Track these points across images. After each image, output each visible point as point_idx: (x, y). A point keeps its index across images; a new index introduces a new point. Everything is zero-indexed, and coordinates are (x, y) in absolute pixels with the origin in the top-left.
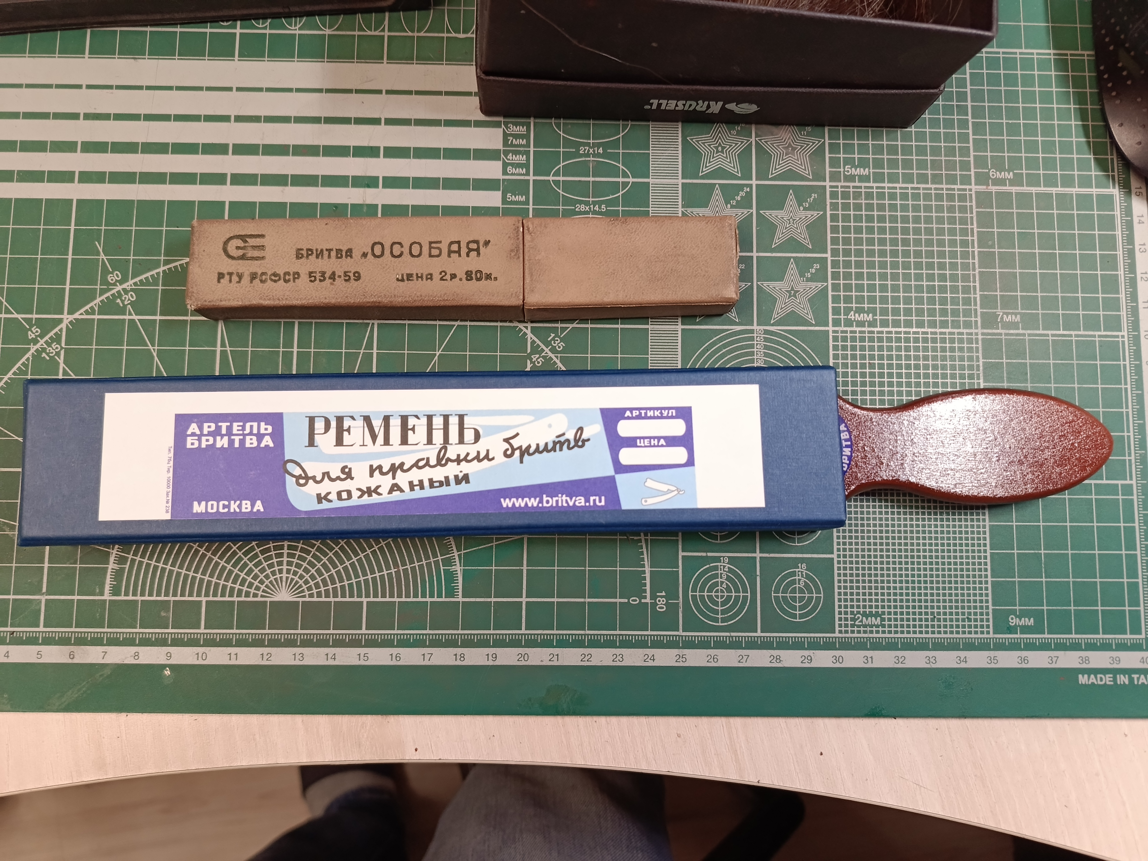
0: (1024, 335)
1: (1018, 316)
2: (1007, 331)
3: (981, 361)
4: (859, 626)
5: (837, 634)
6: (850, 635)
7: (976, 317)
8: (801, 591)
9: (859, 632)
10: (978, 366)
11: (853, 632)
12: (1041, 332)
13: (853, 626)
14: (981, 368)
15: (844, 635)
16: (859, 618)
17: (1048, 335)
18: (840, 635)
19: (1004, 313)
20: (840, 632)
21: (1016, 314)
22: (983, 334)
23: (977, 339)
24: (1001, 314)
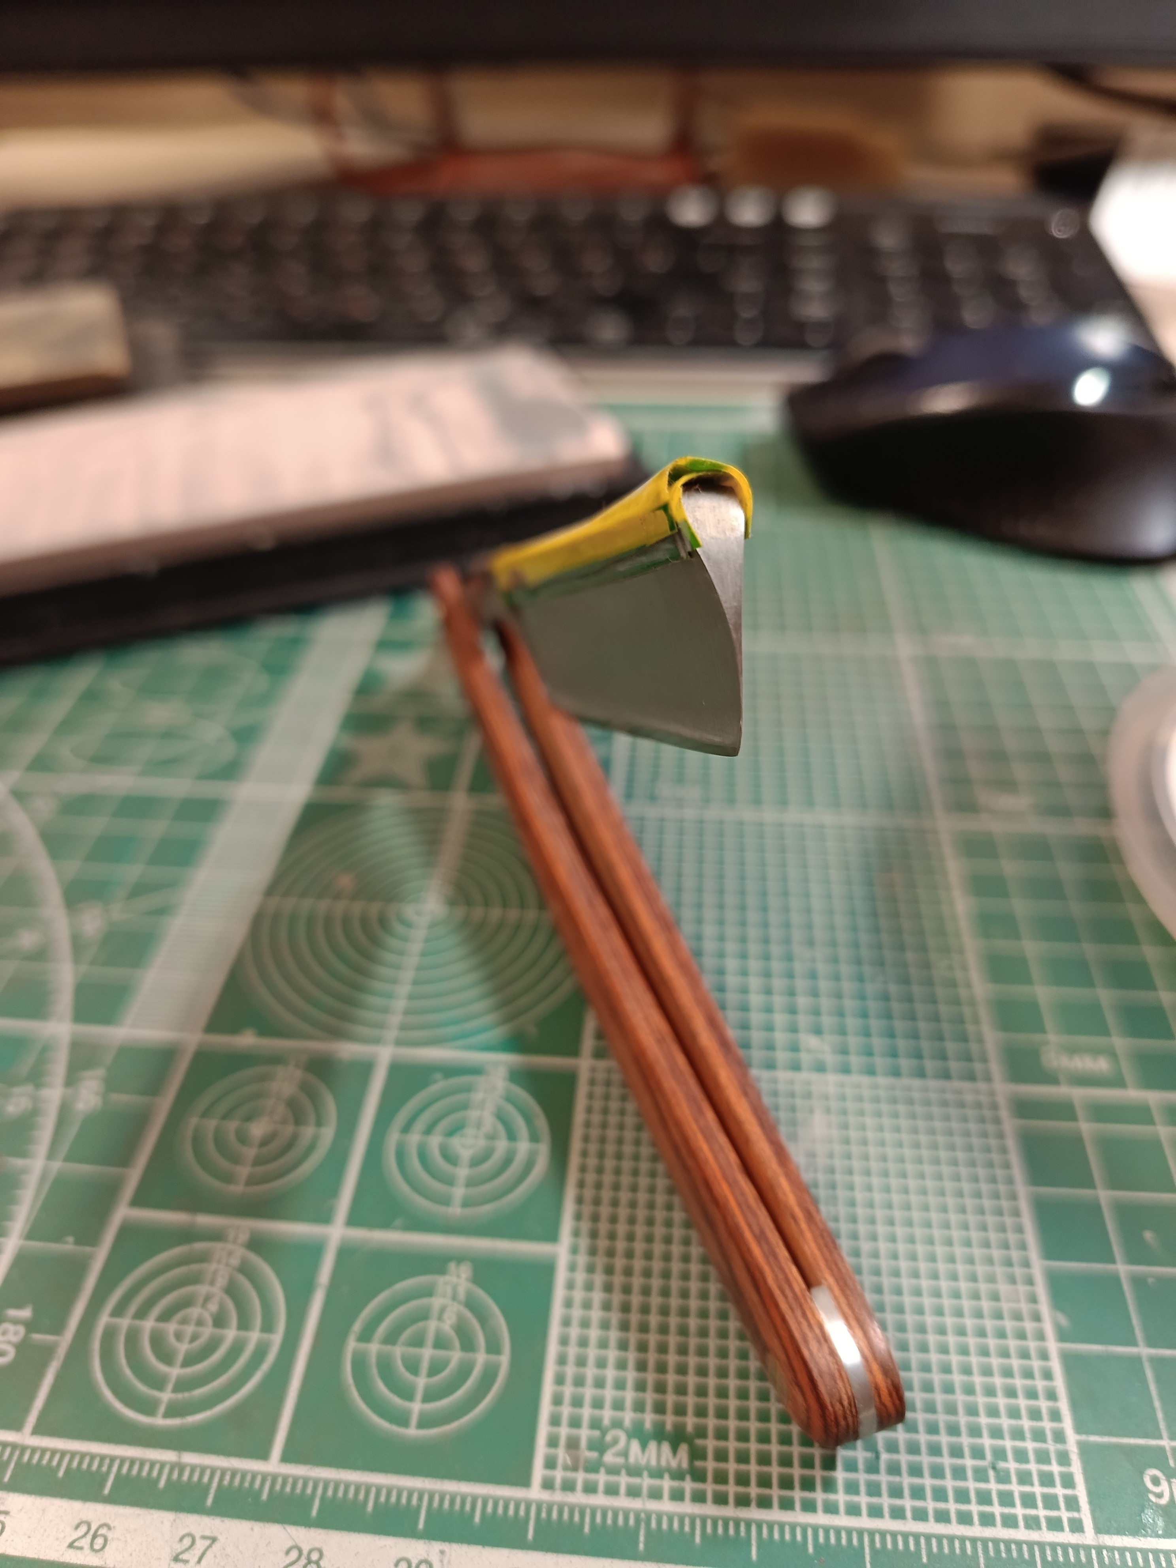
4: (613, 1471)
5: (535, 1493)
6: (578, 1498)
8: (441, 1343)
9: (612, 1490)
11: (590, 1489)
13: (593, 1468)
15: (558, 1496)
16: (615, 1441)
18: (546, 1496)
20: (548, 1485)
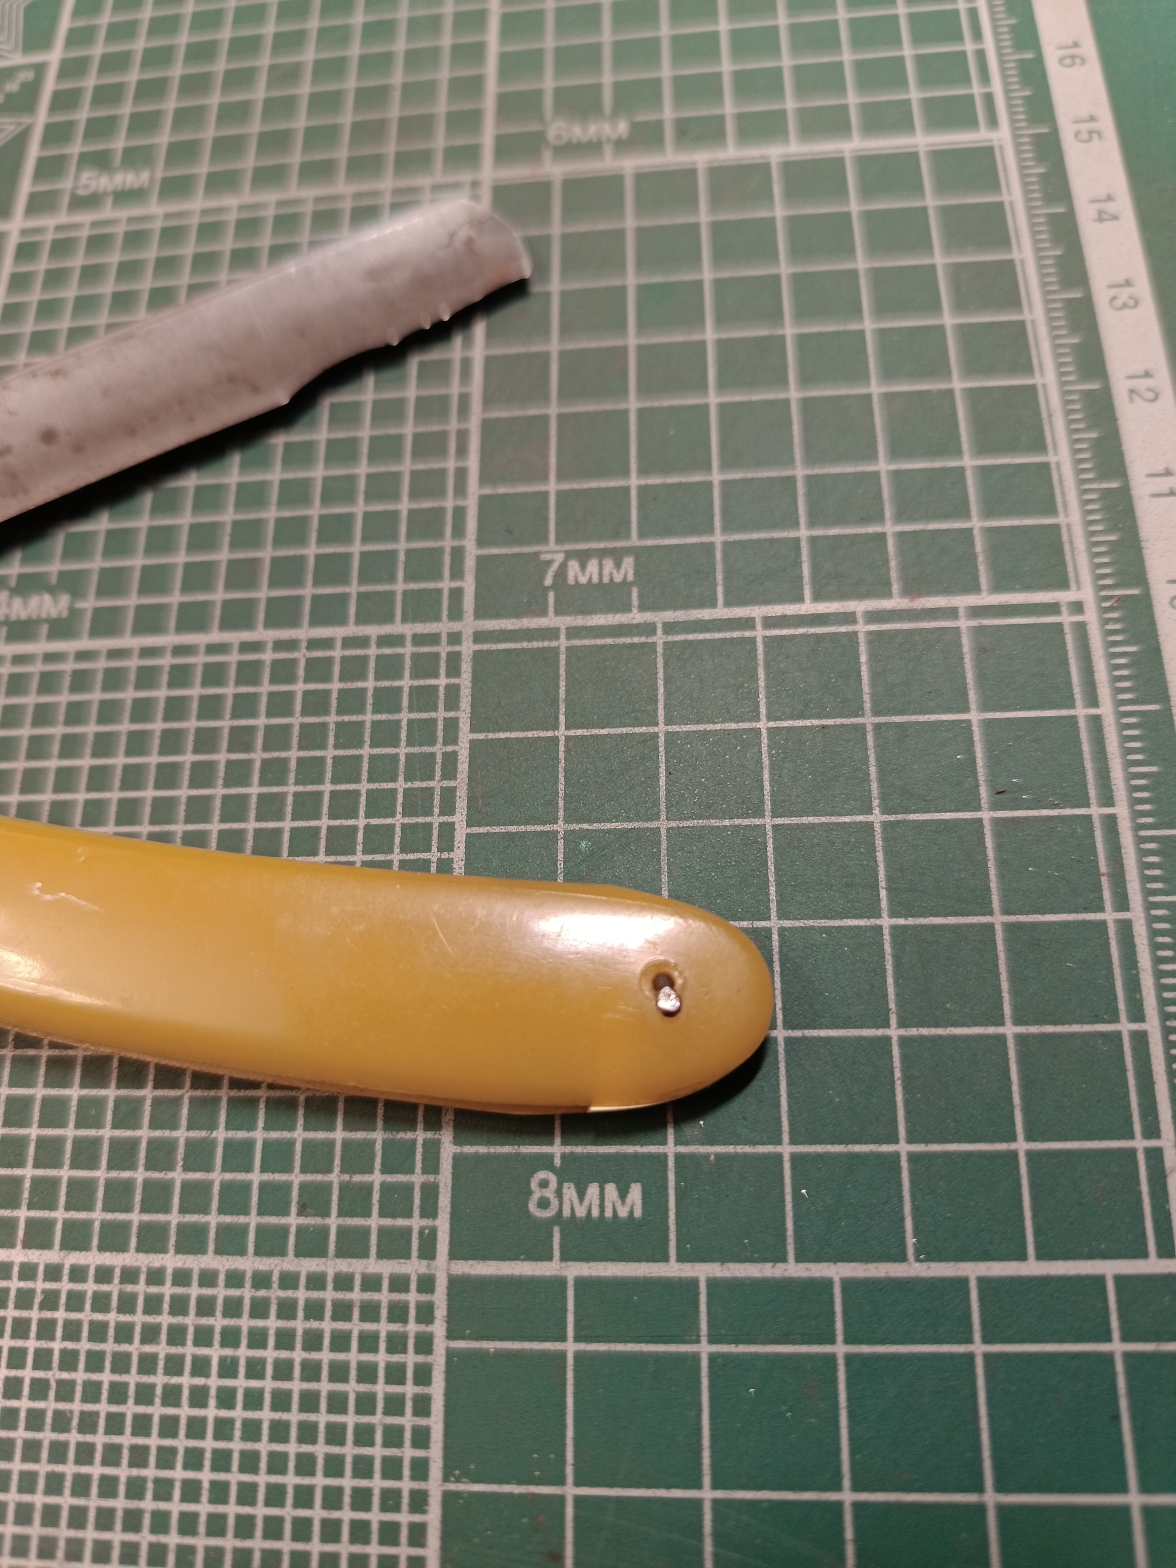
0: (649, 629)
1: (628, 563)
2: (579, 621)
3: (465, 736)
7: (457, 573)
10: (451, 760)
12: (721, 612)
14: (463, 767)
17: (748, 623)
19: (569, 555)
21: (617, 556)
22: (479, 637)
23: (454, 660)
24: (559, 558)
